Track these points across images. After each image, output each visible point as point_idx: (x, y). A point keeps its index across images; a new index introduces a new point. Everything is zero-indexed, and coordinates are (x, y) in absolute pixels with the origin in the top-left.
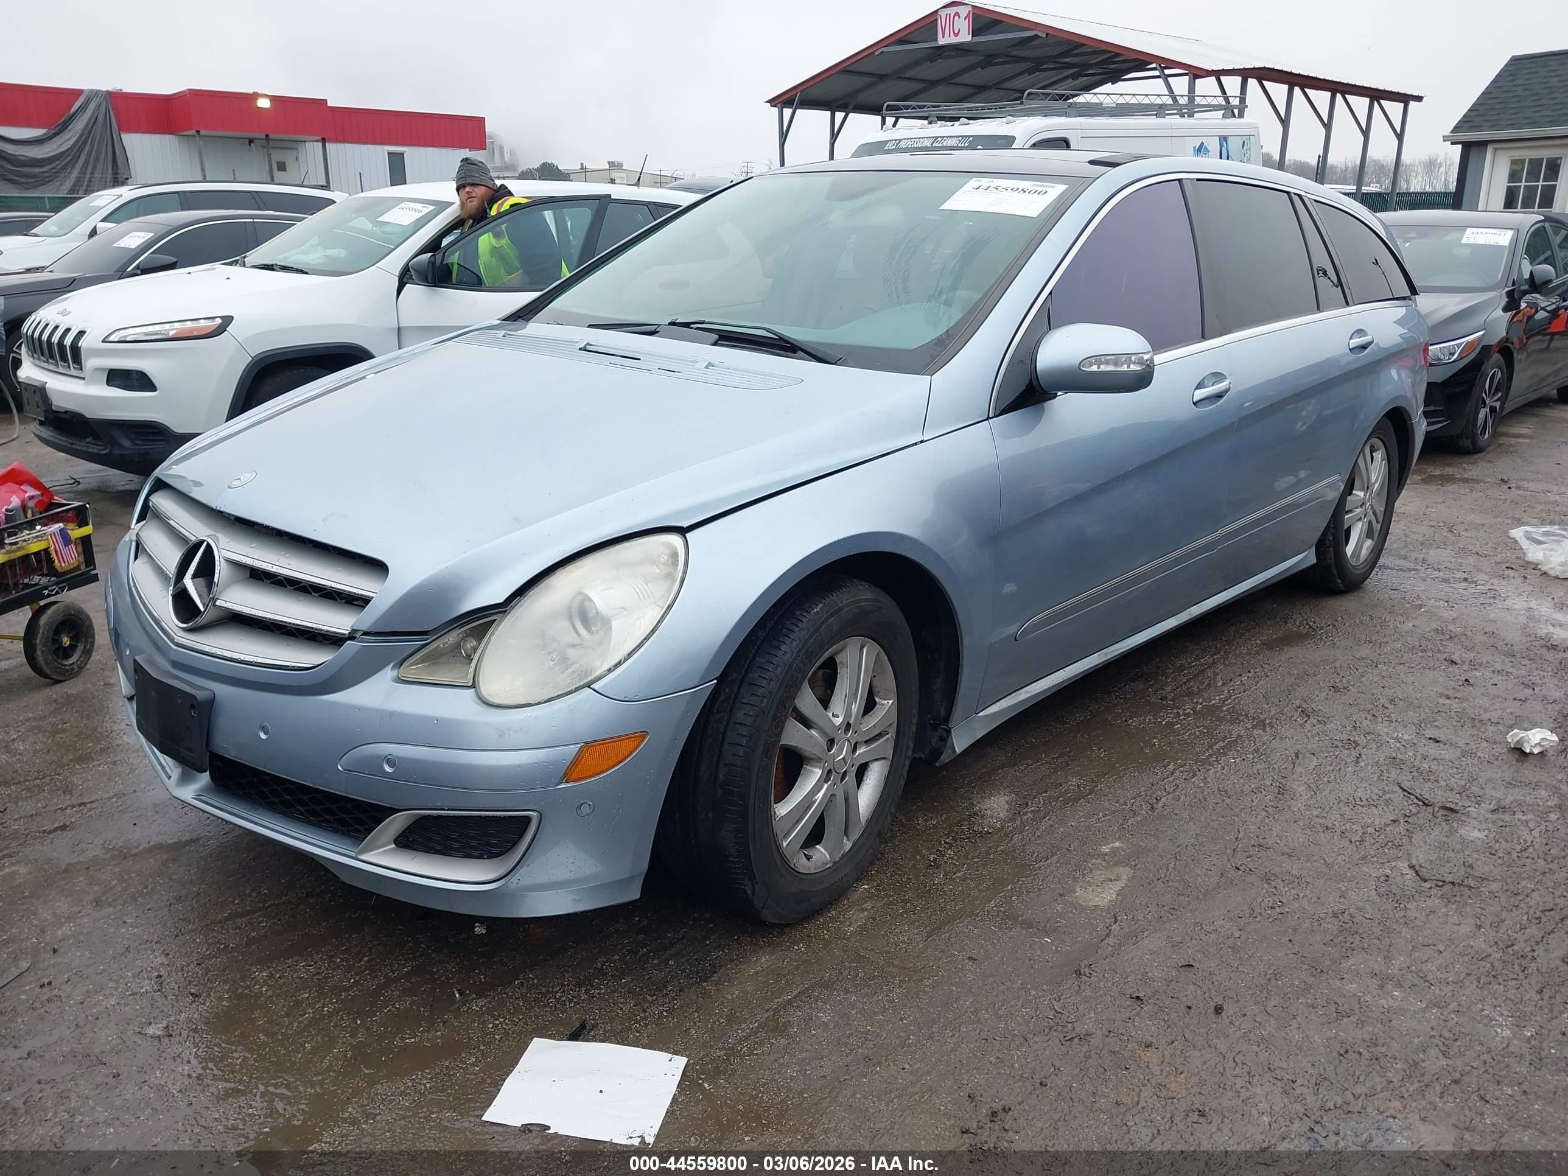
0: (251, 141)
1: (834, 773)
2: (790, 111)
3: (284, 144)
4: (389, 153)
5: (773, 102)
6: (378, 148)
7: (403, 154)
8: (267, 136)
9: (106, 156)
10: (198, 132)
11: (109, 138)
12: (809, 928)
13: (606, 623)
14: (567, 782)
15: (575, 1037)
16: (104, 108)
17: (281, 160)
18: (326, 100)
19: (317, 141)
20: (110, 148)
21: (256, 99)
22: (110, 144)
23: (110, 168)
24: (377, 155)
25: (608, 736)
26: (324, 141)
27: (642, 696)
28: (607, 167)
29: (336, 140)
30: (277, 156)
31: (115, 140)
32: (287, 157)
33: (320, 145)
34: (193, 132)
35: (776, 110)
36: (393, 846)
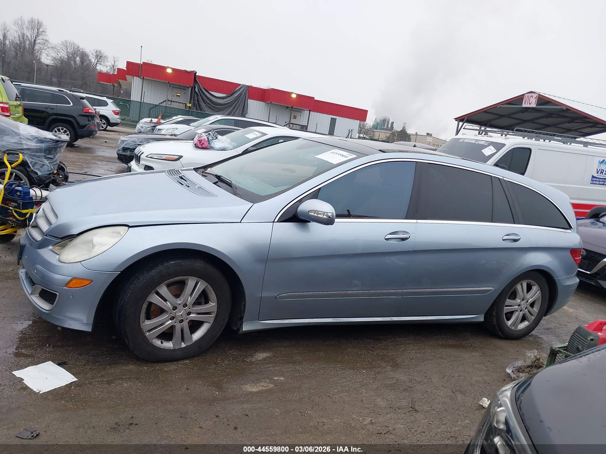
0: (287, 108)
1: (175, 318)
2: (462, 123)
3: (298, 110)
4: (331, 118)
5: (456, 119)
6: (328, 116)
7: (336, 119)
8: (292, 107)
9: (242, 106)
10: (271, 102)
11: (244, 100)
12: (158, 367)
13: (94, 246)
14: (66, 287)
15: (59, 364)
16: (245, 91)
17: (295, 115)
18: (314, 98)
19: (308, 110)
20: (243, 103)
21: (292, 94)
22: (244, 102)
23: (242, 110)
24: (326, 118)
25: (80, 278)
26: (310, 111)
27: (94, 269)
28: (426, 135)
29: (315, 111)
30: (294, 114)
31: (246, 101)
32: (297, 114)
33: (309, 112)
34: (270, 102)
35: (457, 122)
36: (38, 295)
